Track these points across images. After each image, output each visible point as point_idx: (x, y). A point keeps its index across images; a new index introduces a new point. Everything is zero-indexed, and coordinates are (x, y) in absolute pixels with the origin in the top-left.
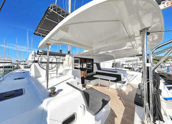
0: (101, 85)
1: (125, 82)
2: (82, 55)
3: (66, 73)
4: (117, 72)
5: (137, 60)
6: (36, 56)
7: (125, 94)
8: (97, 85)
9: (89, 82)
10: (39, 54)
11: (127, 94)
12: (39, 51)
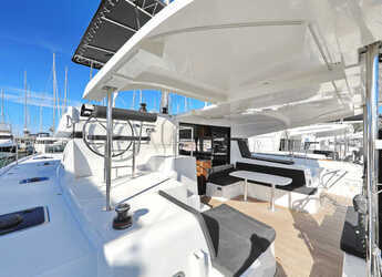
0: (250, 199)
1: (313, 191)
2: (200, 117)
3: (157, 166)
4: (292, 163)
5: (346, 131)
6: (78, 121)
7: (316, 223)
8: (240, 198)
9: (219, 189)
10: (87, 115)
11: (319, 223)
12: (86, 107)
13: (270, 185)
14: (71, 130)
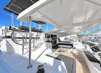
0: (63, 51)
6: (8, 32)
9: (56, 50)
10: (12, 30)
11: (77, 55)
12: (12, 27)
13: (67, 48)
14: (4, 35)
